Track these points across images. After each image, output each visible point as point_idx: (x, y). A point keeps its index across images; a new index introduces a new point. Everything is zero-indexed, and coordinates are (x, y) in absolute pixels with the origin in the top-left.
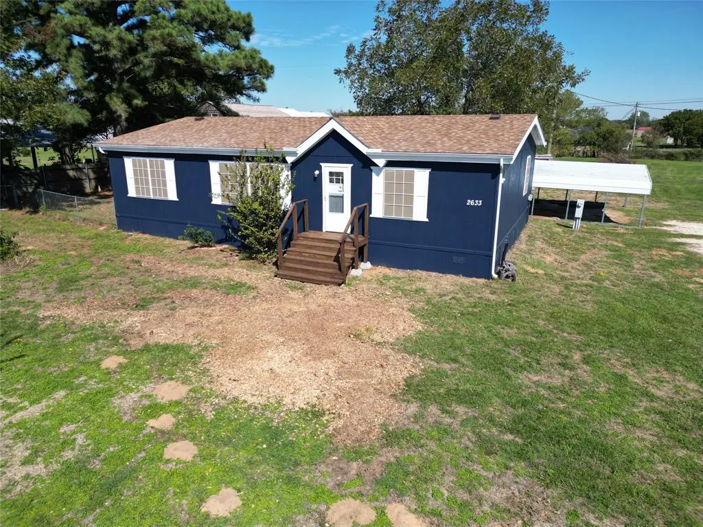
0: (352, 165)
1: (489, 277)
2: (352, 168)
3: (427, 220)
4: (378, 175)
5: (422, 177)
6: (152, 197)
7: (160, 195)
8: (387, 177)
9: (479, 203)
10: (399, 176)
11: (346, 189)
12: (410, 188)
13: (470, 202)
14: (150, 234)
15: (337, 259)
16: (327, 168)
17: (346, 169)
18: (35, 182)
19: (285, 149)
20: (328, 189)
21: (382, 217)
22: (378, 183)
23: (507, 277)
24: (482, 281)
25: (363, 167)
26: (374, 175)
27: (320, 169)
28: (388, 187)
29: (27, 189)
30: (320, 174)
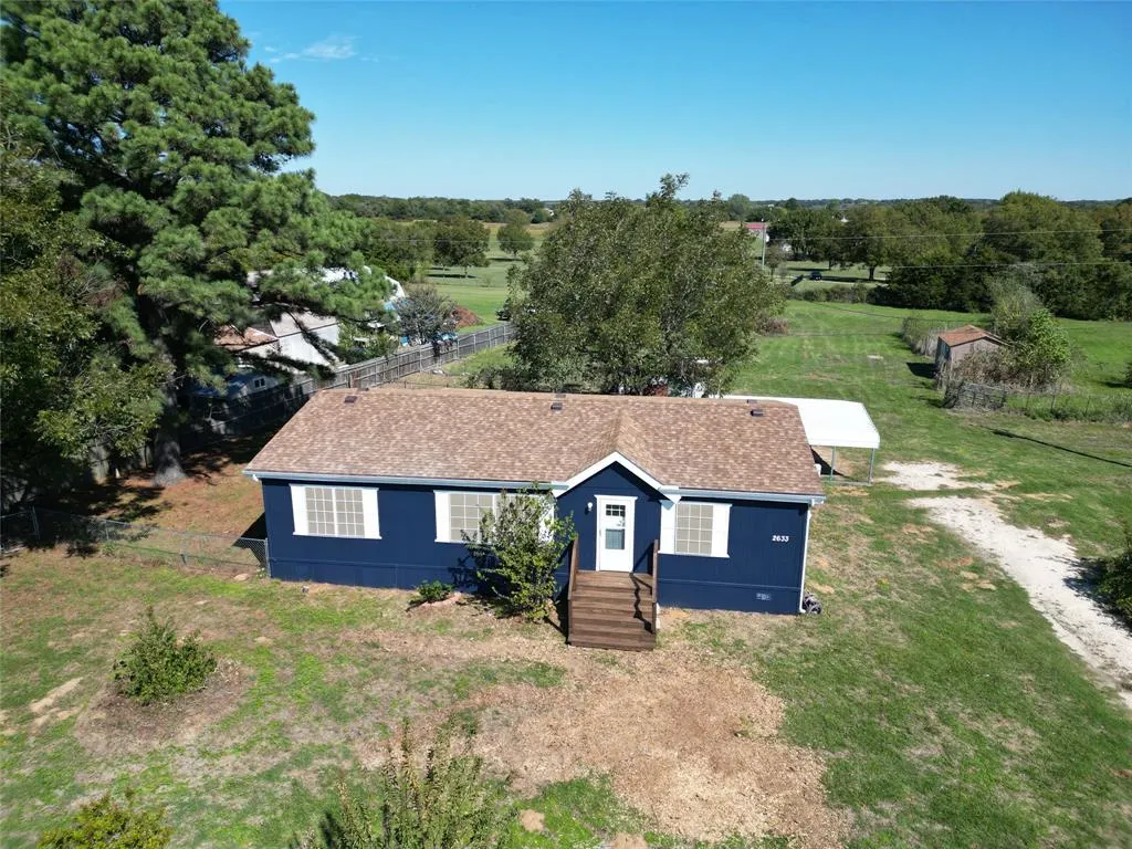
0: (636, 498)
1: (797, 613)
2: (636, 501)
3: (727, 556)
4: (668, 509)
5: (722, 513)
6: (336, 535)
7: (351, 532)
8: (680, 511)
9: (786, 539)
10: (695, 512)
11: (629, 523)
12: (709, 524)
13: (776, 538)
14: (331, 583)
15: (638, 615)
16: (603, 501)
17: (629, 502)
18: (25, 482)
19: (554, 483)
20: (605, 523)
21: (672, 553)
22: (668, 518)
23: (814, 610)
24: (790, 618)
25: (650, 500)
26: (663, 509)
27: (594, 501)
28: (681, 522)
29: (14, 496)
30: (595, 507)
